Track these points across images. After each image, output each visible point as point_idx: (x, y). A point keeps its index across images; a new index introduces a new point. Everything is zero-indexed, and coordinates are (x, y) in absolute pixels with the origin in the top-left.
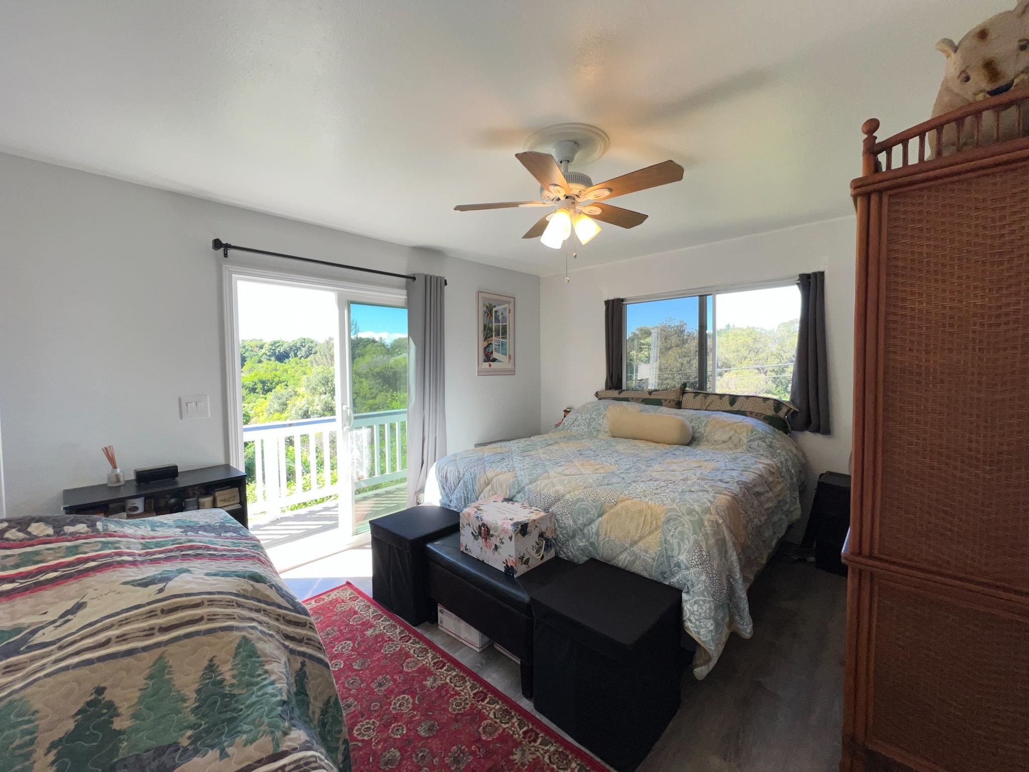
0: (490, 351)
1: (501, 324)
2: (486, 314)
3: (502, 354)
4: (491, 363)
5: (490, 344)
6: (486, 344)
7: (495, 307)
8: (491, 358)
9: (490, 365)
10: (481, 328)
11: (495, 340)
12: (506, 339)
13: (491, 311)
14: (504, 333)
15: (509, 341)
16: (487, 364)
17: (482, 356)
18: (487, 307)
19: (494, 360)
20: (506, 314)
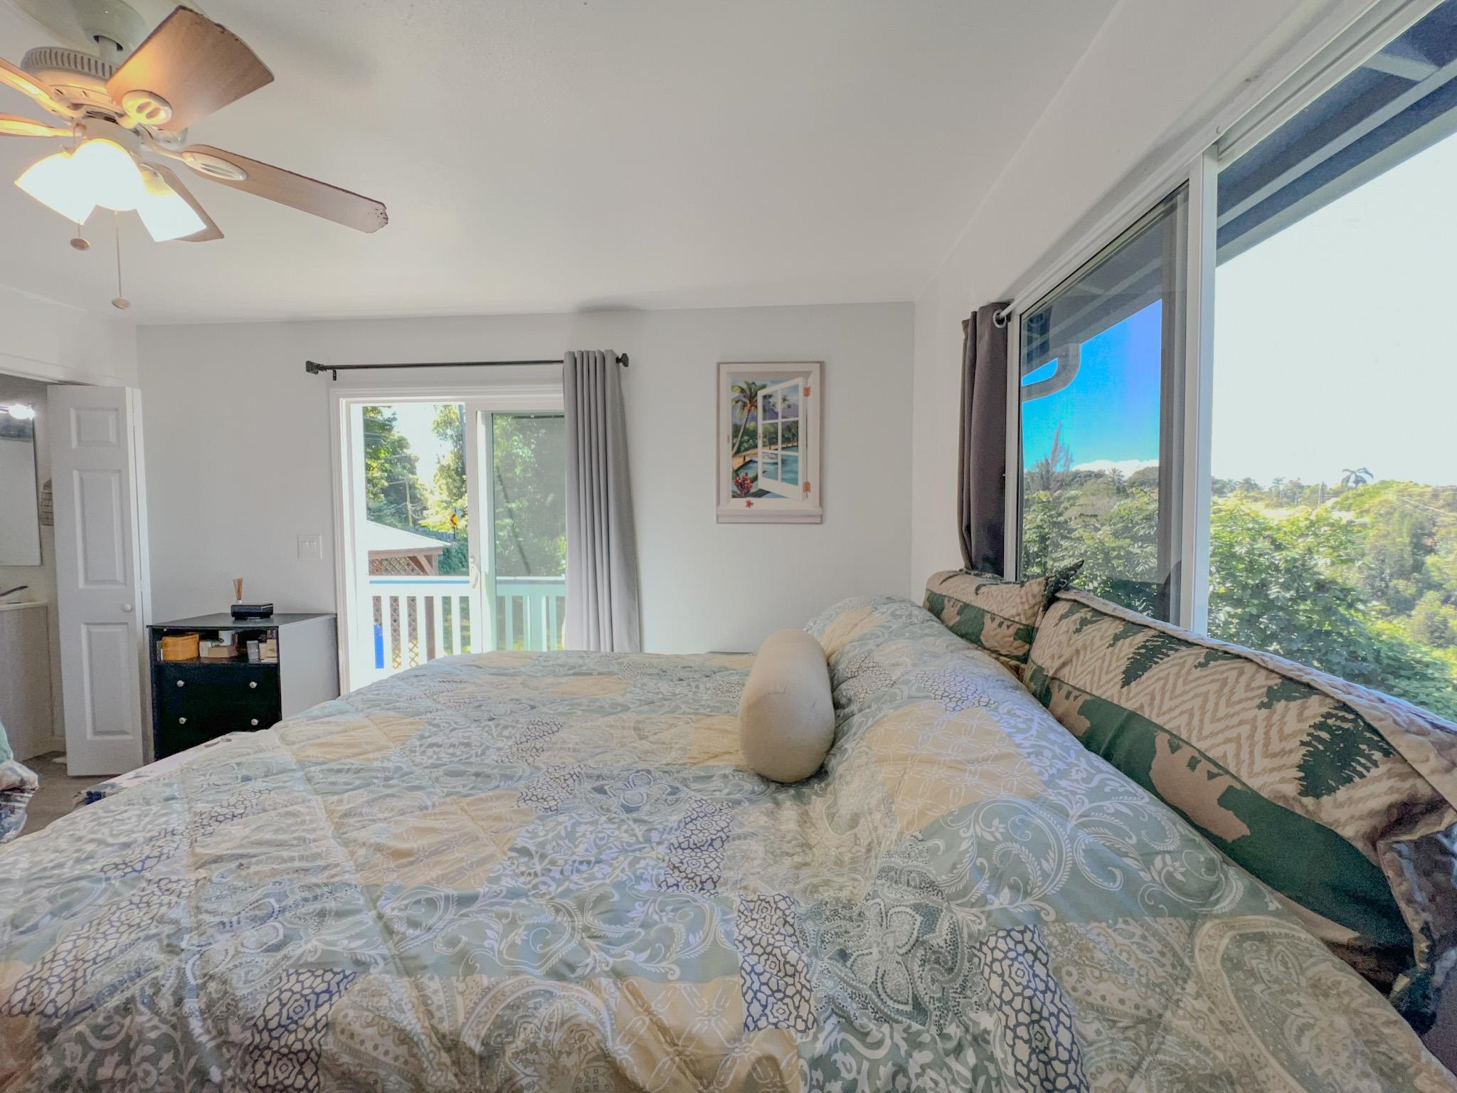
0: (751, 475)
1: (780, 421)
2: (740, 404)
3: (783, 480)
4: (752, 500)
5: (751, 461)
6: (739, 462)
7: (764, 387)
8: (753, 490)
9: (749, 504)
10: (727, 430)
11: (762, 454)
12: (797, 451)
13: (752, 398)
14: (791, 435)
15: (806, 454)
16: (743, 501)
17: (728, 485)
18: (742, 390)
19: (761, 493)
20: (798, 398)
